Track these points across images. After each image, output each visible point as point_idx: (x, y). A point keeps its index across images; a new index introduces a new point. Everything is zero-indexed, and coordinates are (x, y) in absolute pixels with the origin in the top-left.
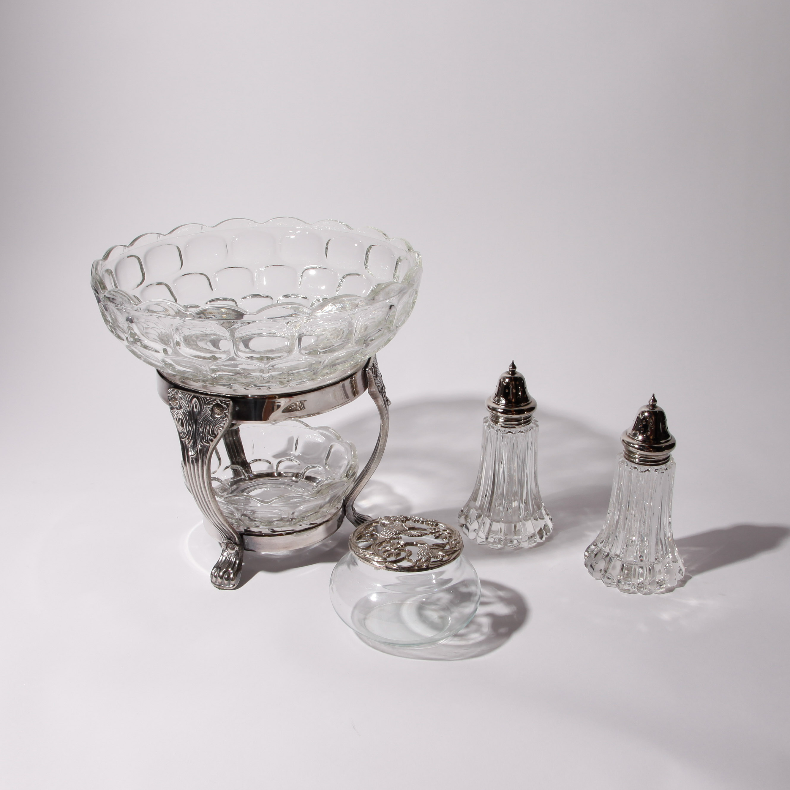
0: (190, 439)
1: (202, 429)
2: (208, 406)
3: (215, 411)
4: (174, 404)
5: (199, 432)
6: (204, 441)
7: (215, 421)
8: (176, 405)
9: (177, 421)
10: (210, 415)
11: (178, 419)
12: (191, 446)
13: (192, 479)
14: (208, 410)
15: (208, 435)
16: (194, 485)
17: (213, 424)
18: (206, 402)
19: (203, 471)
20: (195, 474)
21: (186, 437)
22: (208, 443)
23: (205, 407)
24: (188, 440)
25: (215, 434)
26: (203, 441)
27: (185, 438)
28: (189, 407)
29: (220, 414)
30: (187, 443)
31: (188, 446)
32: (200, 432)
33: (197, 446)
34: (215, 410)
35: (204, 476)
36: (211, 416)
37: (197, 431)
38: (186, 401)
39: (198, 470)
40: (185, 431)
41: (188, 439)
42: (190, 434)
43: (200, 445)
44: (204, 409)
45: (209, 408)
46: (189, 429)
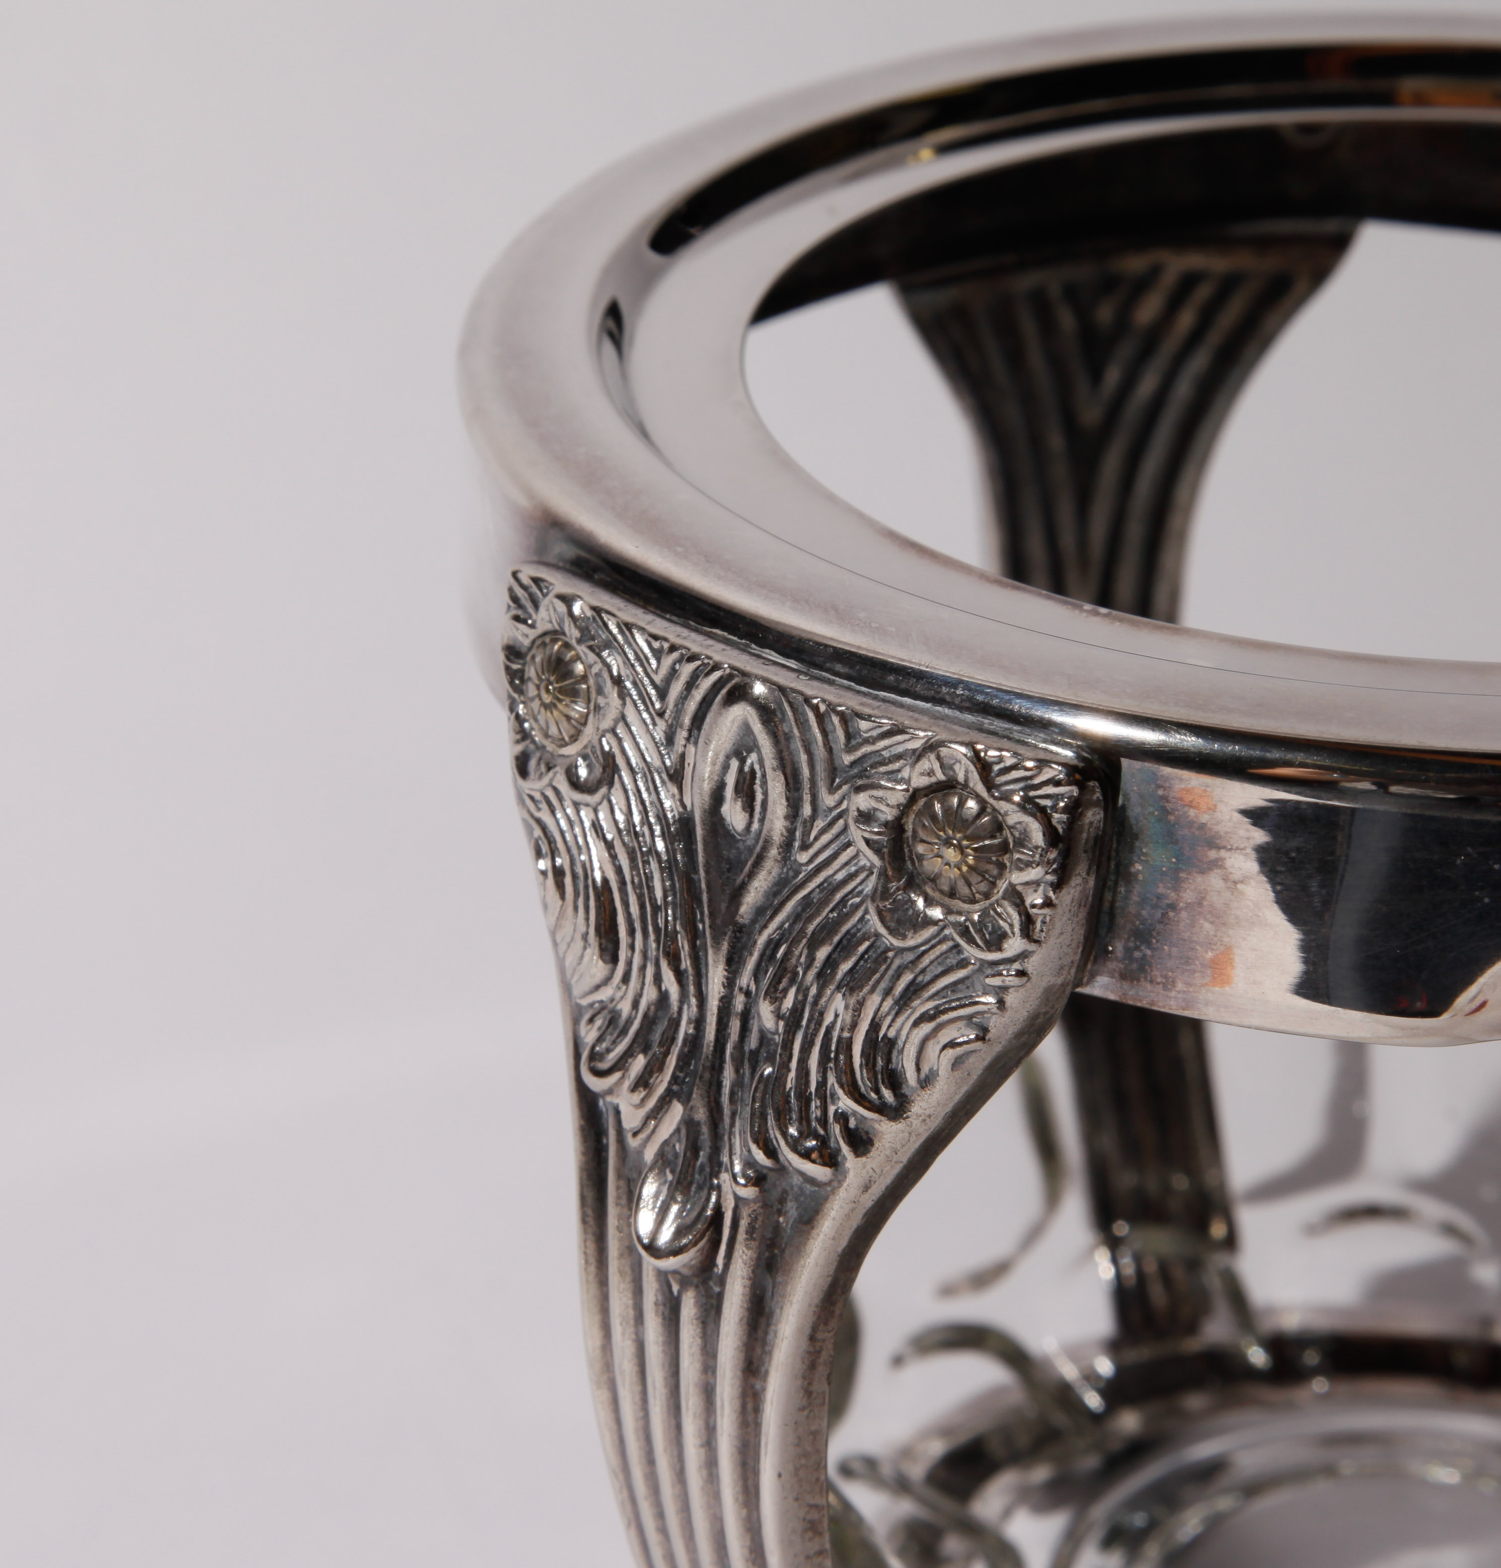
0: (660, 1090)
1: (779, 1016)
2: (863, 801)
3: (921, 858)
4: (553, 731)
5: (753, 1042)
6: (785, 1134)
7: (910, 956)
8: (563, 744)
9: (563, 896)
10: (869, 887)
11: (575, 876)
12: (663, 1159)
13: (650, 1460)
14: (857, 834)
15: (832, 1079)
16: (660, 1515)
17: (883, 985)
18: (847, 759)
19: (757, 1410)
20: (678, 1428)
21: (621, 1064)
22: (831, 1160)
23: (828, 800)
24: (637, 1097)
25: (894, 1080)
26: (774, 1133)
27: (617, 1076)
28: (676, 776)
29: (964, 890)
30: (631, 1118)
31: (640, 1152)
32: (764, 1038)
33: (715, 1166)
34: (921, 848)
35: (757, 1460)
36: (880, 893)
37: (735, 1026)
38: (661, 714)
39: (709, 1352)
40: (625, 1008)
41: (643, 1082)
42: (669, 1040)
43: (749, 1163)
44: (820, 824)
45: (866, 817)
46: (663, 997)
